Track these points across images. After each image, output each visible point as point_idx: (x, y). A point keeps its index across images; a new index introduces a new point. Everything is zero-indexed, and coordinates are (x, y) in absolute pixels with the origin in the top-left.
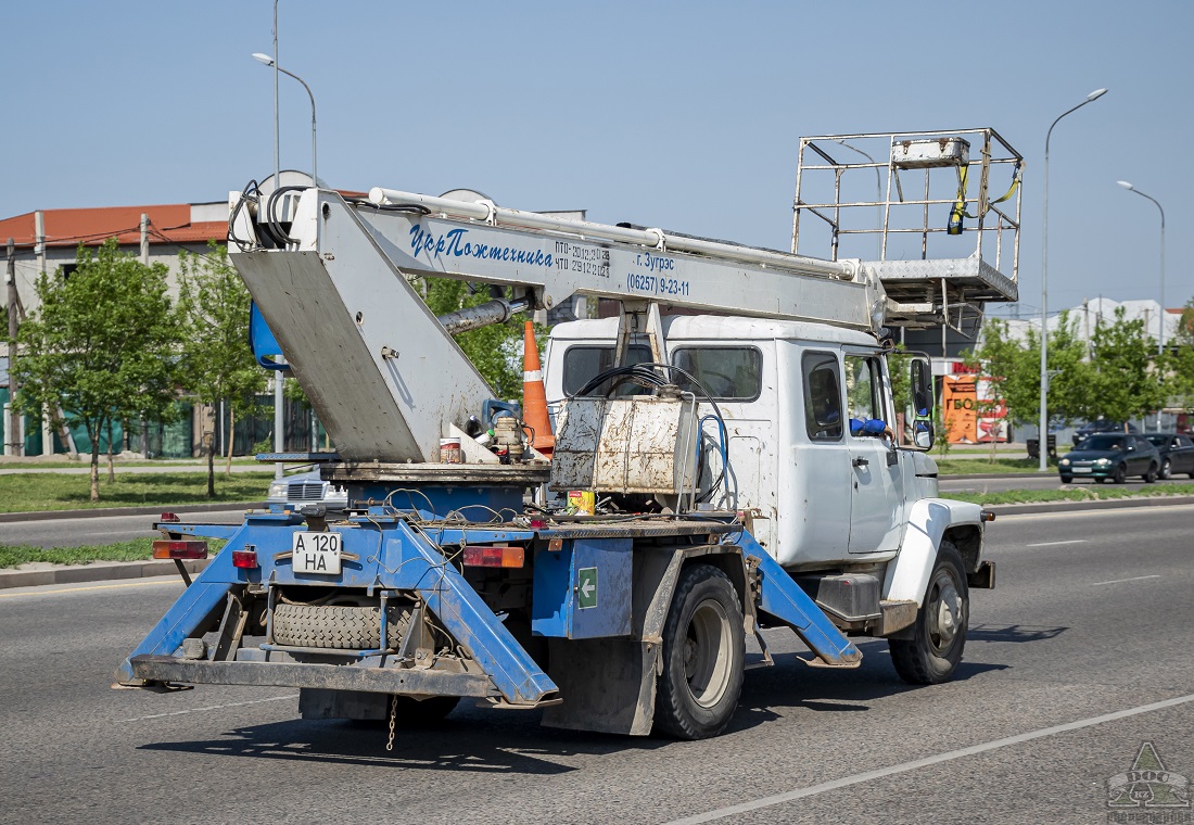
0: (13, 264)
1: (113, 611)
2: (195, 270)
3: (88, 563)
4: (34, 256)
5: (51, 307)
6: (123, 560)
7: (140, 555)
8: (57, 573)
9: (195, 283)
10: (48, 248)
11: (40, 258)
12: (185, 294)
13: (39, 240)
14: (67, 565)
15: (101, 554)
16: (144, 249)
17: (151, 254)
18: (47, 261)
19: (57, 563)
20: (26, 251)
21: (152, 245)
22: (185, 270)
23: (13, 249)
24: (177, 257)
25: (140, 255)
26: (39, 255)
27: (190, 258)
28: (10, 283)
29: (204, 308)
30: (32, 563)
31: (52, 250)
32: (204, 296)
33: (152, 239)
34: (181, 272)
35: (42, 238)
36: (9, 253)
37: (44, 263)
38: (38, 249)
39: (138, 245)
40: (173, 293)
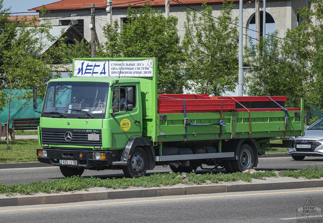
0: (94, 18)
1: (138, 215)
2: (194, 20)
3: (126, 188)
4: (106, 13)
5: (113, 43)
6: (146, 186)
7: (155, 184)
8: (109, 193)
9: (194, 28)
10: (113, 8)
11: (109, 14)
12: (188, 34)
13: (108, 4)
14: (114, 189)
15: (133, 183)
16: (167, 9)
17: (171, 11)
18: (113, 16)
19: (109, 187)
20: (101, 10)
21: (171, 6)
22: (189, 20)
23: (94, 9)
24: (185, 12)
25: (165, 12)
26: (108, 12)
27: (192, 13)
28: (92, 29)
29: (199, 42)
30: (95, 188)
31: (116, 10)
32: (199, 36)
33: (172, 3)
34: (187, 21)
35: (110, 3)
36: (92, 12)
37: (111, 17)
38: (108, 9)
39: (164, 6)
40: (181, 33)
